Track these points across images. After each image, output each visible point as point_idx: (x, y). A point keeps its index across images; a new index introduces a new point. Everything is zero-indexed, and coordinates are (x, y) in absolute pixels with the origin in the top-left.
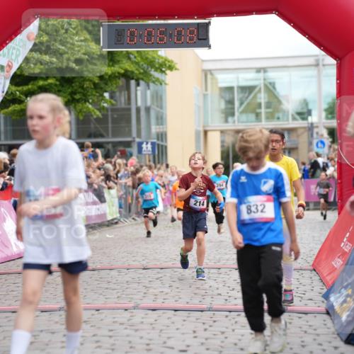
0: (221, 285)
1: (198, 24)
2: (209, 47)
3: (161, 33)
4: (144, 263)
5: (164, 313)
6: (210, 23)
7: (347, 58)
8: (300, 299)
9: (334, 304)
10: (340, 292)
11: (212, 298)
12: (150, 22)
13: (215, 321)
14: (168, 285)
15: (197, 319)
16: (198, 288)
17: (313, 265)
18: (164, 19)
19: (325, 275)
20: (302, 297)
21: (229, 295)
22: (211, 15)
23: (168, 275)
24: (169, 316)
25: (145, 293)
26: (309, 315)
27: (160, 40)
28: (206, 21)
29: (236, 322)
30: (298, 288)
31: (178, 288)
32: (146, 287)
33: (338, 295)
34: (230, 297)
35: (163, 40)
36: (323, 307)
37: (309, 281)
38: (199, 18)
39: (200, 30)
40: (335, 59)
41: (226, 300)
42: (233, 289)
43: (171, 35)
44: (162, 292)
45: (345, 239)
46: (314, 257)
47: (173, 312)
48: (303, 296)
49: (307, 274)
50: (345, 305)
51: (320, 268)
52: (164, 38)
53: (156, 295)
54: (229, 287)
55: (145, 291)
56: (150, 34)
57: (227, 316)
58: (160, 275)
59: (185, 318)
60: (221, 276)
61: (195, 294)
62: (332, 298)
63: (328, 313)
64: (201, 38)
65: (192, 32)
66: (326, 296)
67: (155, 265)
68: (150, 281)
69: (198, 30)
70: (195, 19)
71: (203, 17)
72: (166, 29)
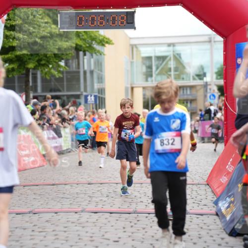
0: (143, 195)
1: (127, 12)
2: (135, 28)
3: (101, 18)
4: (89, 179)
5: (102, 215)
6: (135, 11)
7: (231, 37)
8: (198, 205)
9: (222, 208)
10: (225, 200)
11: (137, 204)
12: (94, 11)
13: (138, 221)
14: (106, 196)
15: (126, 219)
16: (126, 197)
17: (207, 181)
18: (103, 9)
19: (215, 188)
22: (136, 6)
23: (106, 188)
24: (108, 217)
25: (90, 201)
26: (204, 216)
27: (100, 24)
28: (133, 10)
29: (153, 221)
30: (196, 197)
31: (112, 197)
32: (90, 197)
33: (224, 202)
34: (149, 203)
35: (102, 24)
36: (214, 210)
37: (204, 192)
38: (127, 8)
39: (128, 16)
40: (223, 37)
41: (146, 206)
43: (108, 20)
44: (102, 200)
45: (229, 163)
46: (208, 176)
47: (109, 214)
48: (200, 202)
49: (203, 187)
50: (228, 209)
51: (212, 183)
52: (103, 22)
53: (97, 202)
54: (148, 197)
55: (90, 199)
56: (93, 19)
57: (147, 217)
58: (100, 189)
59: (118, 219)
60: (143, 189)
61: (125, 201)
62: (220, 204)
63: (217, 215)
64: (129, 22)
65: (122, 18)
66: (216, 203)
67: (97, 181)
68: (93, 193)
69: (127, 16)
70: (125, 9)
71: (130, 8)
72: (104, 16)
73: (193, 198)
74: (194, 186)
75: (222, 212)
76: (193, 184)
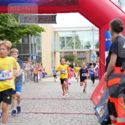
0: (59, 105)
1: (52, 15)
2: (56, 23)
4: (33, 97)
5: (40, 114)
6: (56, 15)
8: (86, 109)
9: (98, 111)
10: (100, 107)
11: (56, 109)
13: (57, 117)
14: (41, 105)
15: (51, 116)
16: (52, 106)
17: (91, 98)
18: (41, 14)
19: (95, 101)
20: (87, 109)
21: (62, 108)
22: (56, 12)
23: (41, 101)
24: (42, 115)
25: (33, 108)
26: (89, 115)
28: (55, 15)
29: (64, 118)
31: (45, 106)
32: (34, 105)
33: (99, 108)
34: (62, 109)
35: (40, 21)
36: (94, 112)
37: (89, 103)
38: (52, 14)
40: (98, 28)
41: (61, 110)
42: (64, 106)
43: (43, 19)
44: (39, 107)
45: (102, 89)
46: (91, 95)
47: (43, 114)
49: (89, 101)
50: (101, 112)
51: (93, 99)
53: (37, 108)
54: (62, 105)
55: (33, 107)
57: (61, 115)
58: (38, 101)
59: (47, 116)
60: (60, 102)
61: (51, 108)
62: (97, 109)
63: (96, 114)
64: (53, 20)
65: (50, 18)
66: (95, 109)
67: (37, 98)
68: (35, 103)
69: (52, 17)
70: (51, 14)
71: (54, 13)
72: (41, 17)
73: (84, 106)
74: (85, 100)
75: (98, 113)
76: (84, 100)
